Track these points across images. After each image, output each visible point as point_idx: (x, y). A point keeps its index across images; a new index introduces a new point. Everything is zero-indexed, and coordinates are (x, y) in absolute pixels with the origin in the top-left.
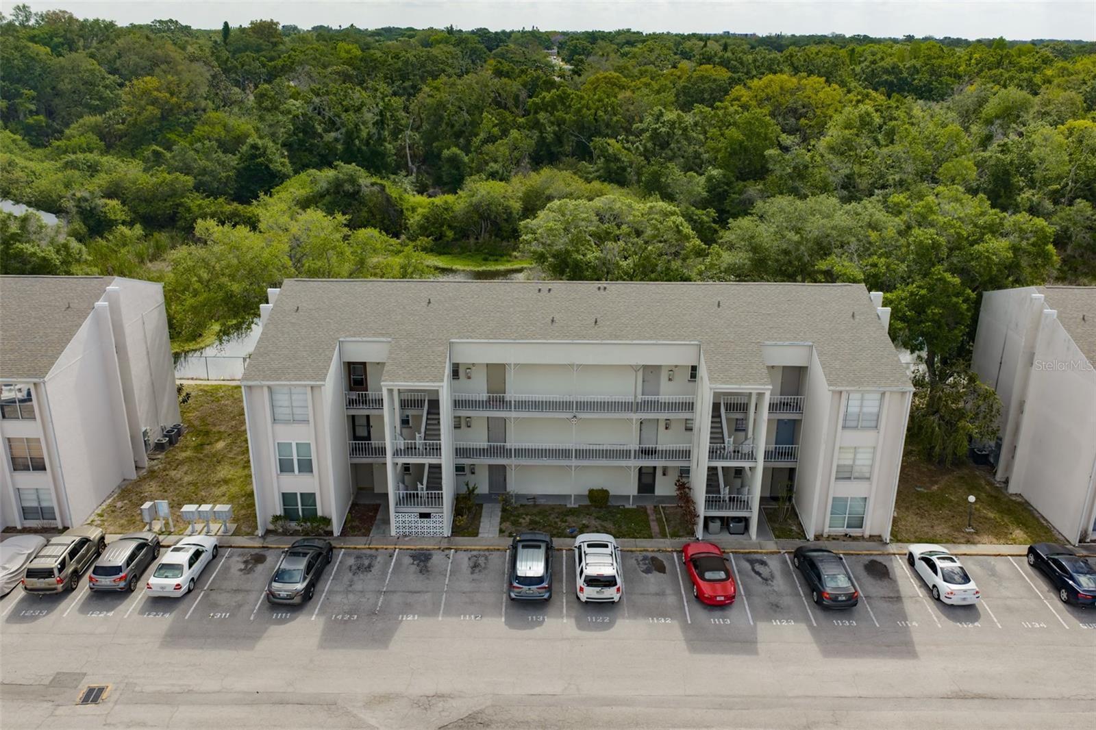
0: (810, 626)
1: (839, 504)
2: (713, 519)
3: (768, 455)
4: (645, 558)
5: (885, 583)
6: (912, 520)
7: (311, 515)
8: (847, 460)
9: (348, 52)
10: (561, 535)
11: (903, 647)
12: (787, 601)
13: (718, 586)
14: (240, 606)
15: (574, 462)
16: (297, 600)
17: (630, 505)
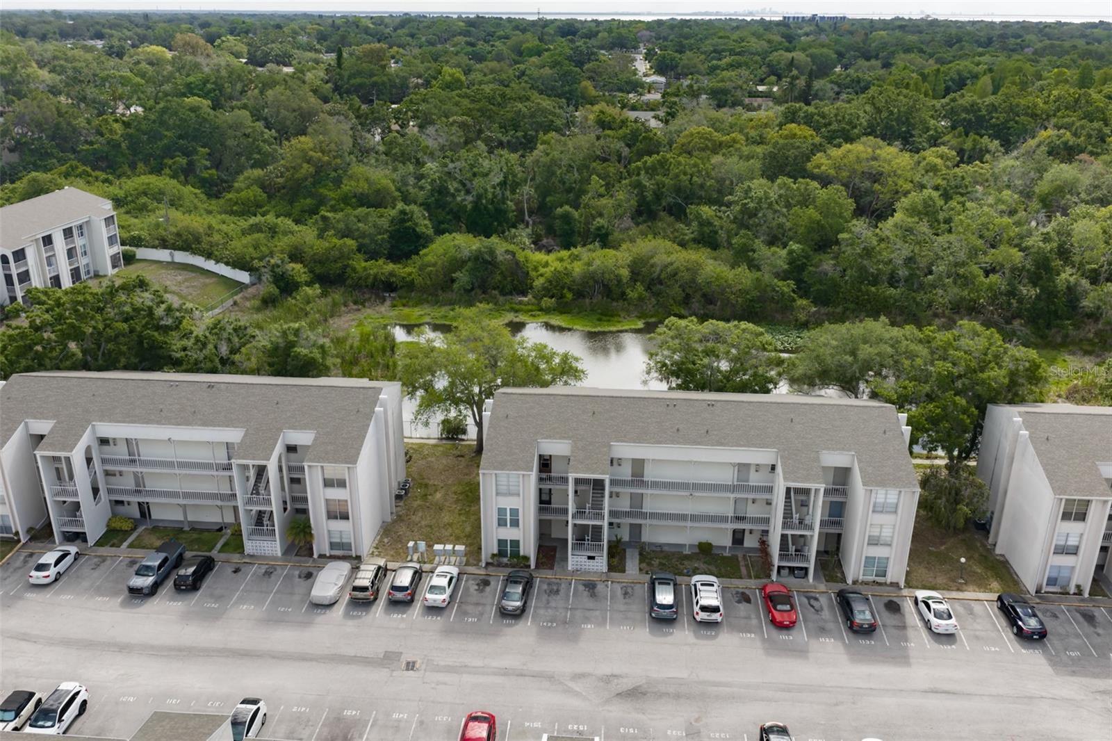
0: (844, 642)
1: (869, 561)
2: (783, 567)
3: (822, 523)
4: (737, 593)
5: (897, 616)
6: (922, 572)
7: (515, 554)
8: (876, 532)
9: (452, 75)
10: (681, 574)
11: (903, 658)
12: (830, 626)
13: (785, 614)
14: (482, 614)
15: (689, 524)
16: (518, 612)
17: (727, 554)
